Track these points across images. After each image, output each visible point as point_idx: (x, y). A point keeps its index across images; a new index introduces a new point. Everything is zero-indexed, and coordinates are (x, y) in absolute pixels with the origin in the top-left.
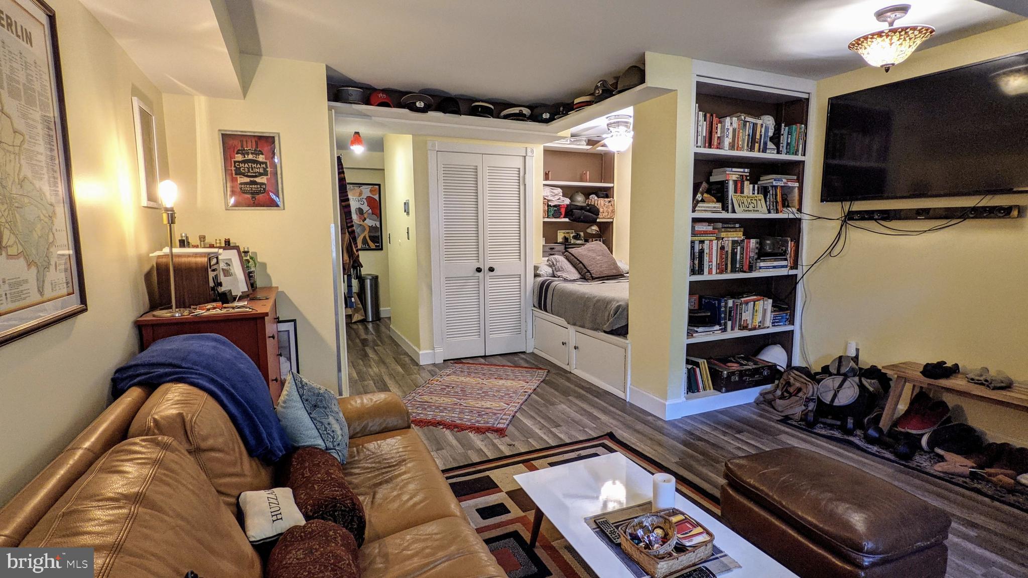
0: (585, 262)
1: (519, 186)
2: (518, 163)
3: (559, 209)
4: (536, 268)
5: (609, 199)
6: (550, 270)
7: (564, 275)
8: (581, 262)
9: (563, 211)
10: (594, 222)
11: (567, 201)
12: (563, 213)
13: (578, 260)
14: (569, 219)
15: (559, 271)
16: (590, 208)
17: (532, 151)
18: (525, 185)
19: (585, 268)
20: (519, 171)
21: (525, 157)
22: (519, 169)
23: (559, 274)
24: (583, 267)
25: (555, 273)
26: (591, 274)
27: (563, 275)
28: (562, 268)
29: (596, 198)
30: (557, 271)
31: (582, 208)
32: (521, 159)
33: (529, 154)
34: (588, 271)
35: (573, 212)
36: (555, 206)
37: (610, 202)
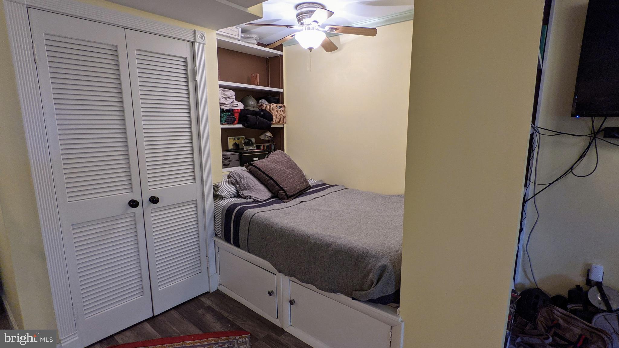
0: (276, 177)
1: (187, 82)
2: (184, 51)
3: (233, 114)
4: (216, 188)
5: (281, 105)
6: (232, 189)
7: (253, 195)
8: (271, 178)
9: (237, 116)
10: (268, 128)
11: (241, 106)
12: (237, 119)
13: (267, 175)
14: (243, 125)
15: (245, 189)
16: (264, 114)
17: (203, 37)
18: (195, 82)
19: (278, 185)
20: (186, 62)
21: (193, 43)
22: (186, 58)
23: (246, 193)
24: (274, 184)
25: (241, 192)
26: (285, 192)
27: (251, 194)
28: (248, 185)
29: (267, 103)
30: (242, 190)
31: (255, 113)
32: (188, 45)
33: (199, 39)
34: (282, 189)
35: (247, 117)
36: (228, 110)
37: (281, 107)
